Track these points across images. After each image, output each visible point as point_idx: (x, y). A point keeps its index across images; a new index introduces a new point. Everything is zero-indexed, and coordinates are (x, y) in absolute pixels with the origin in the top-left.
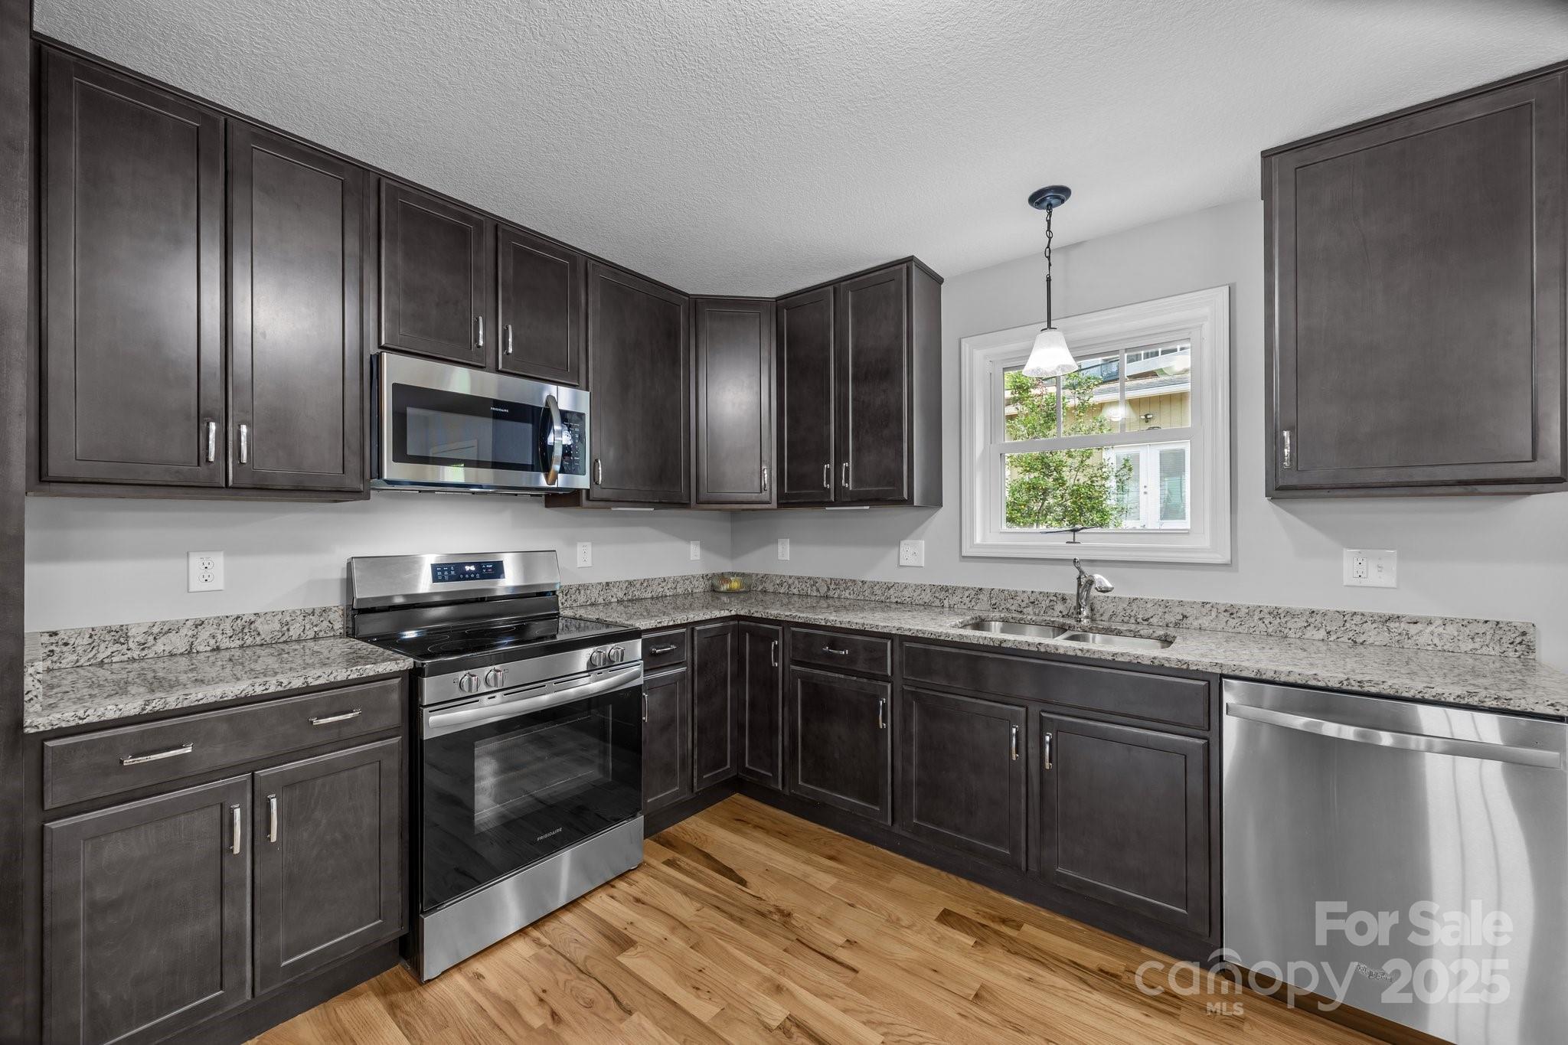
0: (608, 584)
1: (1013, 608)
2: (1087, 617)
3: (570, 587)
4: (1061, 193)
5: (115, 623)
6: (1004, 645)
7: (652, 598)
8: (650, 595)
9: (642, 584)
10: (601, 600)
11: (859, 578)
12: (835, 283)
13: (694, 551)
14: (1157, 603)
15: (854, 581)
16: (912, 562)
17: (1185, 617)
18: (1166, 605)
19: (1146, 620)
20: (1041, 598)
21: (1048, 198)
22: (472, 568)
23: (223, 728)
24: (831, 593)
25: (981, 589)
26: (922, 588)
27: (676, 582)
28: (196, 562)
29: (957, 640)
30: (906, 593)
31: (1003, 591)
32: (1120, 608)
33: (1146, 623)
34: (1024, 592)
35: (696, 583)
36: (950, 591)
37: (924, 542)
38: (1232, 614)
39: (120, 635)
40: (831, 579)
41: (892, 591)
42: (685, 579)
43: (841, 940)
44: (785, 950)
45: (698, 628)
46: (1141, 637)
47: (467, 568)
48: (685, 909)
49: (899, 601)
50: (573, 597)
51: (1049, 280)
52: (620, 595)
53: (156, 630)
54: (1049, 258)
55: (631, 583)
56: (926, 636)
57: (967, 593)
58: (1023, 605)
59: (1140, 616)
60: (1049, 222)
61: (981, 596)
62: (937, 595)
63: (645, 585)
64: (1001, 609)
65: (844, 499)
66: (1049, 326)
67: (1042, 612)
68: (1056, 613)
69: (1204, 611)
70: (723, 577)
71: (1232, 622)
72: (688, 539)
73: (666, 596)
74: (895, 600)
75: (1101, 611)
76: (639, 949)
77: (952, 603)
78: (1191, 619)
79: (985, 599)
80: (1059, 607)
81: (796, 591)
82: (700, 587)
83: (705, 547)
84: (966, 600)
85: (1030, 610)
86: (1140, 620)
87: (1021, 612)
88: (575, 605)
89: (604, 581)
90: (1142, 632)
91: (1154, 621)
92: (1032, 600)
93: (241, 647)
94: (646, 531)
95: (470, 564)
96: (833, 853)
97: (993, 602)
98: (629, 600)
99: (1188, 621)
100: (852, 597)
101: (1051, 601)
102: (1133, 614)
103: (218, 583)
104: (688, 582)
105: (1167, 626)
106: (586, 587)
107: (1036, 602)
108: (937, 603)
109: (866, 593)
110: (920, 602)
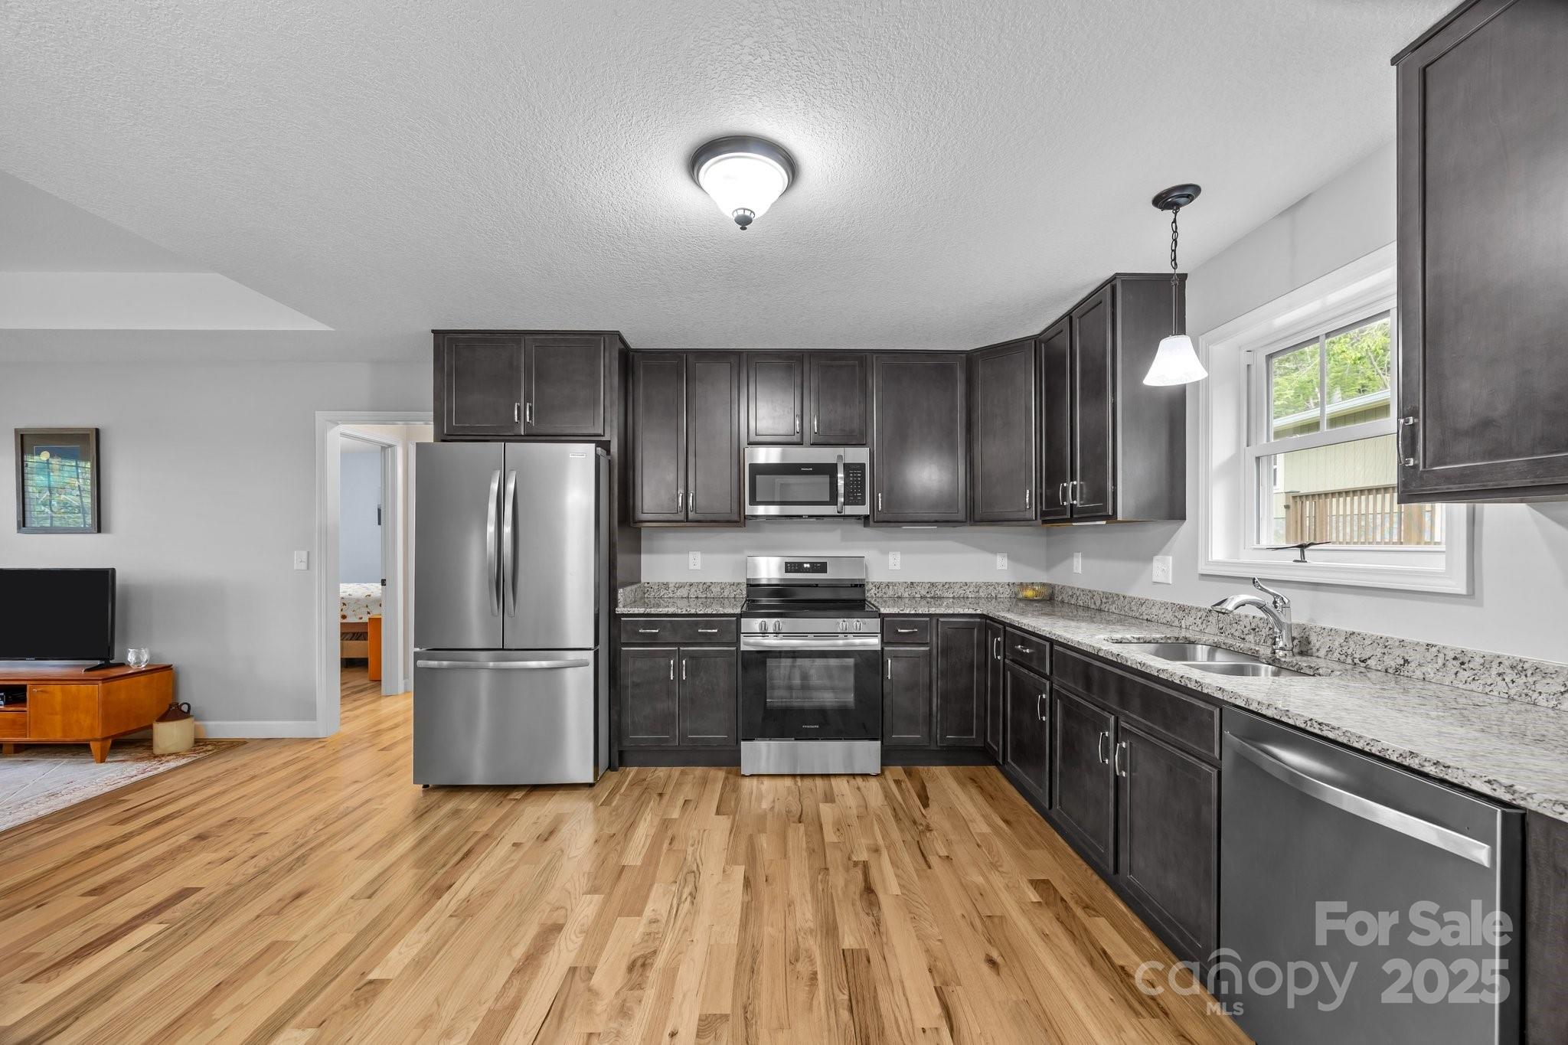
0: (912, 583)
1: (1237, 634)
3: (881, 583)
5: (665, 581)
7: (954, 598)
8: (952, 596)
9: (943, 586)
10: (906, 595)
11: (1121, 593)
12: (1070, 313)
13: (1001, 562)
14: (1376, 641)
15: (1118, 595)
16: (1161, 578)
17: (1406, 661)
18: (1385, 644)
19: (1363, 661)
20: (1261, 625)
22: (808, 566)
23: (669, 624)
24: (1103, 607)
27: (978, 586)
28: (691, 555)
30: (1154, 610)
32: (1337, 643)
33: (1363, 664)
35: (1001, 590)
36: (1186, 611)
37: (1171, 558)
38: (1463, 663)
39: (666, 585)
40: (1103, 593)
41: (1144, 608)
42: (988, 585)
43: (944, 853)
44: (903, 841)
45: (940, 619)
47: (805, 565)
49: (1149, 618)
50: (884, 590)
52: (924, 593)
53: (677, 585)
55: (933, 584)
57: (1199, 615)
58: (1246, 631)
59: (1357, 656)
61: (1210, 619)
62: (1176, 614)
63: (947, 586)
64: (1227, 634)
67: (1262, 641)
69: (1429, 656)
71: (1463, 675)
72: (995, 552)
73: (968, 598)
74: (1145, 617)
75: (1318, 645)
76: (834, 805)
77: (1188, 624)
78: (1413, 664)
79: (1214, 622)
81: (1081, 603)
82: (1007, 593)
83: (1013, 558)
84: (1199, 622)
85: (1250, 638)
86: (1356, 661)
87: (1244, 639)
88: (885, 596)
89: (909, 582)
91: (1372, 663)
92: (1254, 627)
93: (706, 598)
94: (950, 544)
95: (807, 563)
97: (1221, 626)
98: (932, 598)
99: (1410, 668)
100: (1117, 611)
102: (1349, 653)
103: (698, 567)
104: (991, 588)
105: (1386, 671)
106: (894, 584)
107: (1257, 630)
108: (1177, 623)
109: (1126, 609)
110: (1164, 621)
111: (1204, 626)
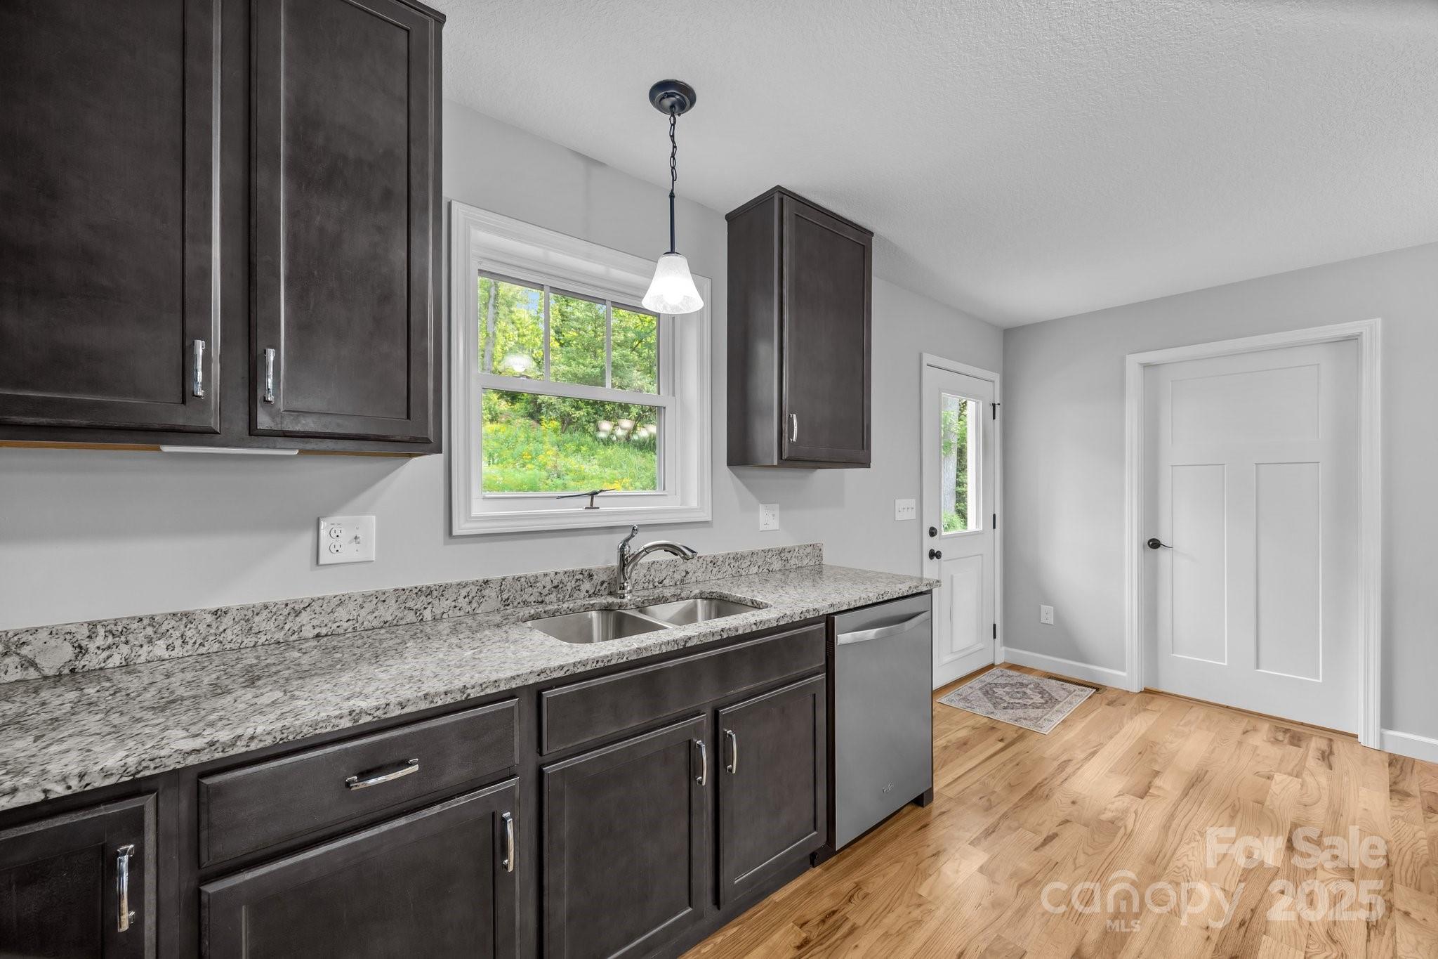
1: (532, 599)
11: (200, 606)
14: (668, 564)
15: (186, 615)
16: (350, 553)
19: (661, 583)
20: (565, 580)
24: (90, 661)
25: (486, 582)
26: (380, 598)
29: (634, 657)
30: (342, 614)
31: (519, 579)
32: (641, 575)
33: (660, 585)
34: (546, 575)
36: (435, 593)
37: (374, 517)
38: (714, 564)
40: (93, 625)
41: (304, 617)
46: (682, 599)
49: (324, 631)
51: (672, 196)
56: (588, 668)
57: (464, 592)
58: (545, 592)
59: (657, 580)
61: (486, 592)
62: (410, 604)
64: (516, 603)
65: (258, 425)
66: (672, 252)
67: (568, 596)
68: (583, 594)
74: (312, 633)
77: (438, 612)
78: (691, 574)
79: (493, 595)
80: (586, 586)
84: (463, 602)
85: (553, 597)
86: (656, 584)
87: (542, 602)
90: (683, 595)
91: (666, 582)
92: (556, 584)
97: (505, 597)
99: (689, 576)
100: (178, 652)
101: (577, 580)
105: (676, 584)
107: (560, 586)
108: (411, 617)
110: (375, 623)
111: (474, 605)
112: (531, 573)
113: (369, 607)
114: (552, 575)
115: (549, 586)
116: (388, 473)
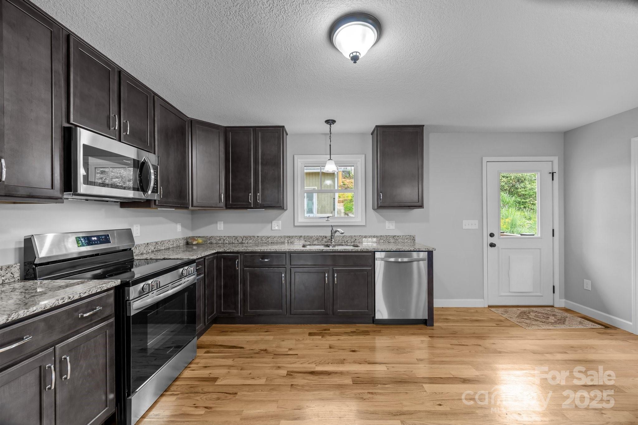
0: (148, 244)
2: (334, 242)
4: (334, 122)
6: (323, 251)
7: (165, 249)
8: (164, 248)
9: (161, 243)
10: (145, 252)
11: (256, 235)
12: (255, 128)
13: (179, 227)
15: (254, 236)
16: (277, 228)
17: (356, 239)
18: (351, 237)
21: (330, 122)
22: (95, 238)
24: (244, 242)
25: (301, 236)
26: (281, 237)
27: (173, 241)
30: (275, 239)
31: (308, 236)
34: (314, 236)
35: (180, 241)
36: (291, 237)
37: (280, 221)
40: (244, 236)
41: (269, 239)
42: (177, 240)
43: (287, 350)
44: (273, 358)
45: (207, 258)
46: (348, 246)
47: (93, 239)
48: (229, 362)
49: (272, 242)
51: (330, 145)
52: (153, 248)
54: (330, 139)
55: (157, 243)
57: (298, 237)
60: (330, 129)
62: (286, 239)
63: (162, 243)
65: (257, 206)
66: (330, 159)
67: (320, 242)
68: (324, 242)
69: (360, 238)
70: (193, 238)
72: (176, 222)
73: (170, 248)
74: (270, 242)
76: (221, 378)
77: (291, 241)
78: (357, 240)
79: (303, 239)
80: (325, 240)
81: (227, 242)
82: (182, 243)
83: (183, 226)
84: (296, 240)
86: (345, 241)
87: (314, 242)
89: (146, 242)
90: (348, 245)
91: (348, 241)
94: (161, 219)
95: (94, 236)
96: (266, 330)
98: (157, 251)
99: (356, 241)
100: (253, 242)
101: (322, 238)
104: (178, 241)
107: (318, 239)
109: (259, 241)
110: (280, 242)
111: (299, 241)
112: (311, 235)
113: (279, 238)
114: (316, 236)
115: (315, 239)
116: (281, 214)
